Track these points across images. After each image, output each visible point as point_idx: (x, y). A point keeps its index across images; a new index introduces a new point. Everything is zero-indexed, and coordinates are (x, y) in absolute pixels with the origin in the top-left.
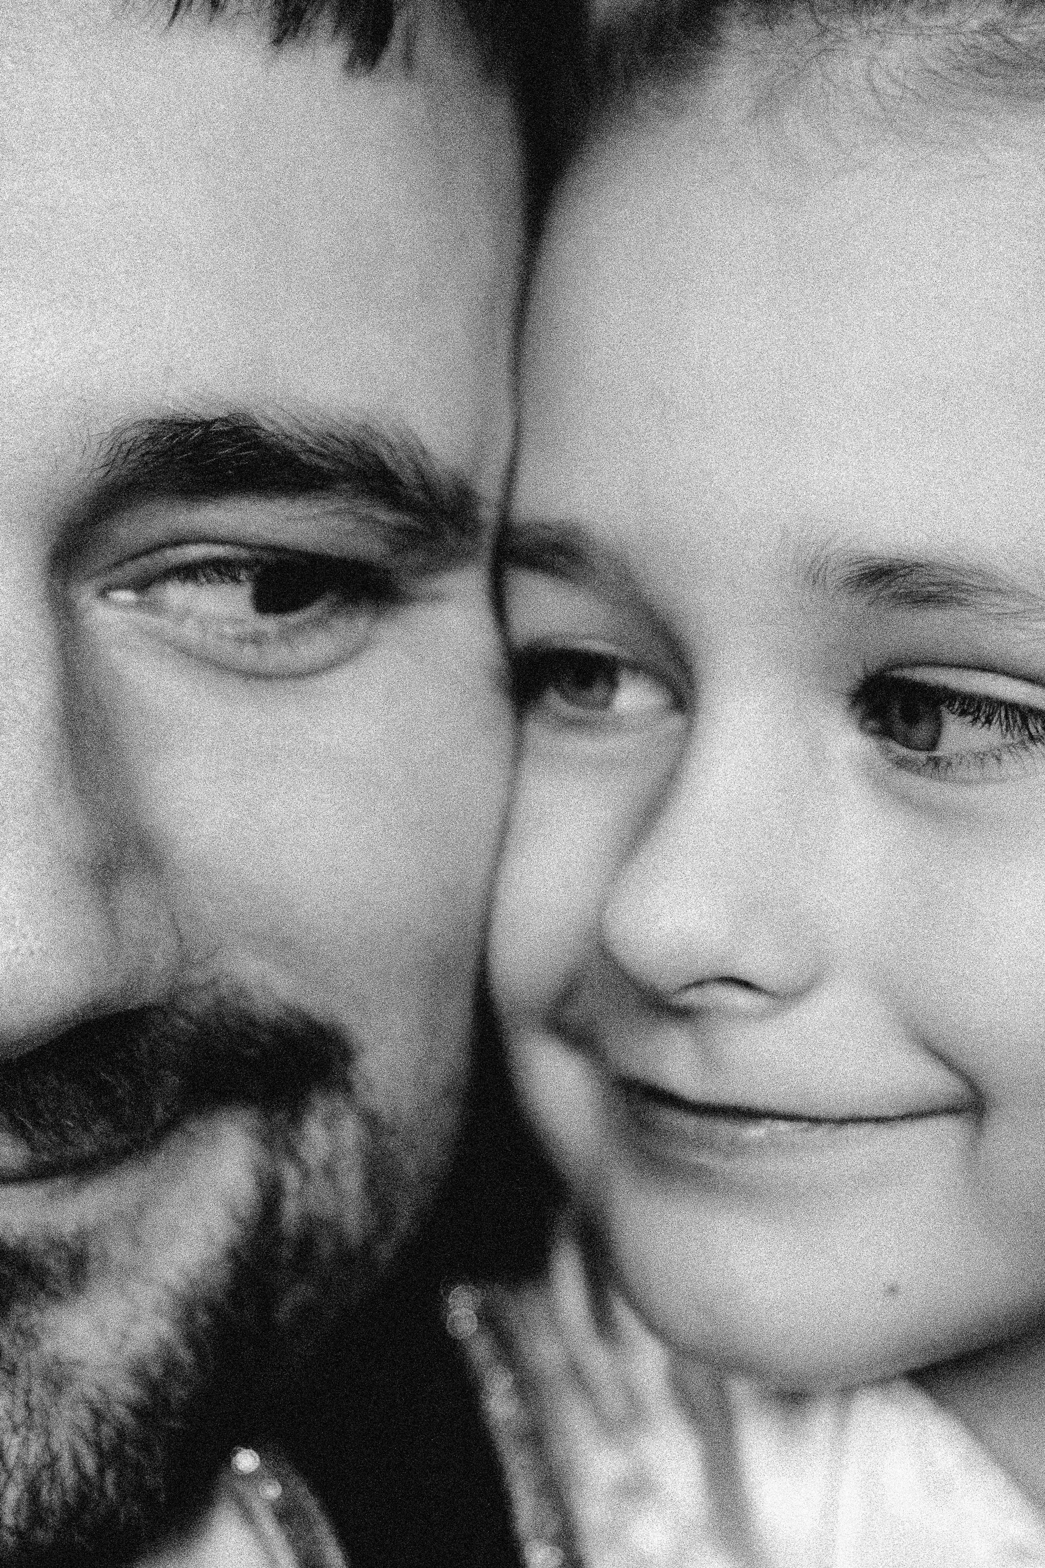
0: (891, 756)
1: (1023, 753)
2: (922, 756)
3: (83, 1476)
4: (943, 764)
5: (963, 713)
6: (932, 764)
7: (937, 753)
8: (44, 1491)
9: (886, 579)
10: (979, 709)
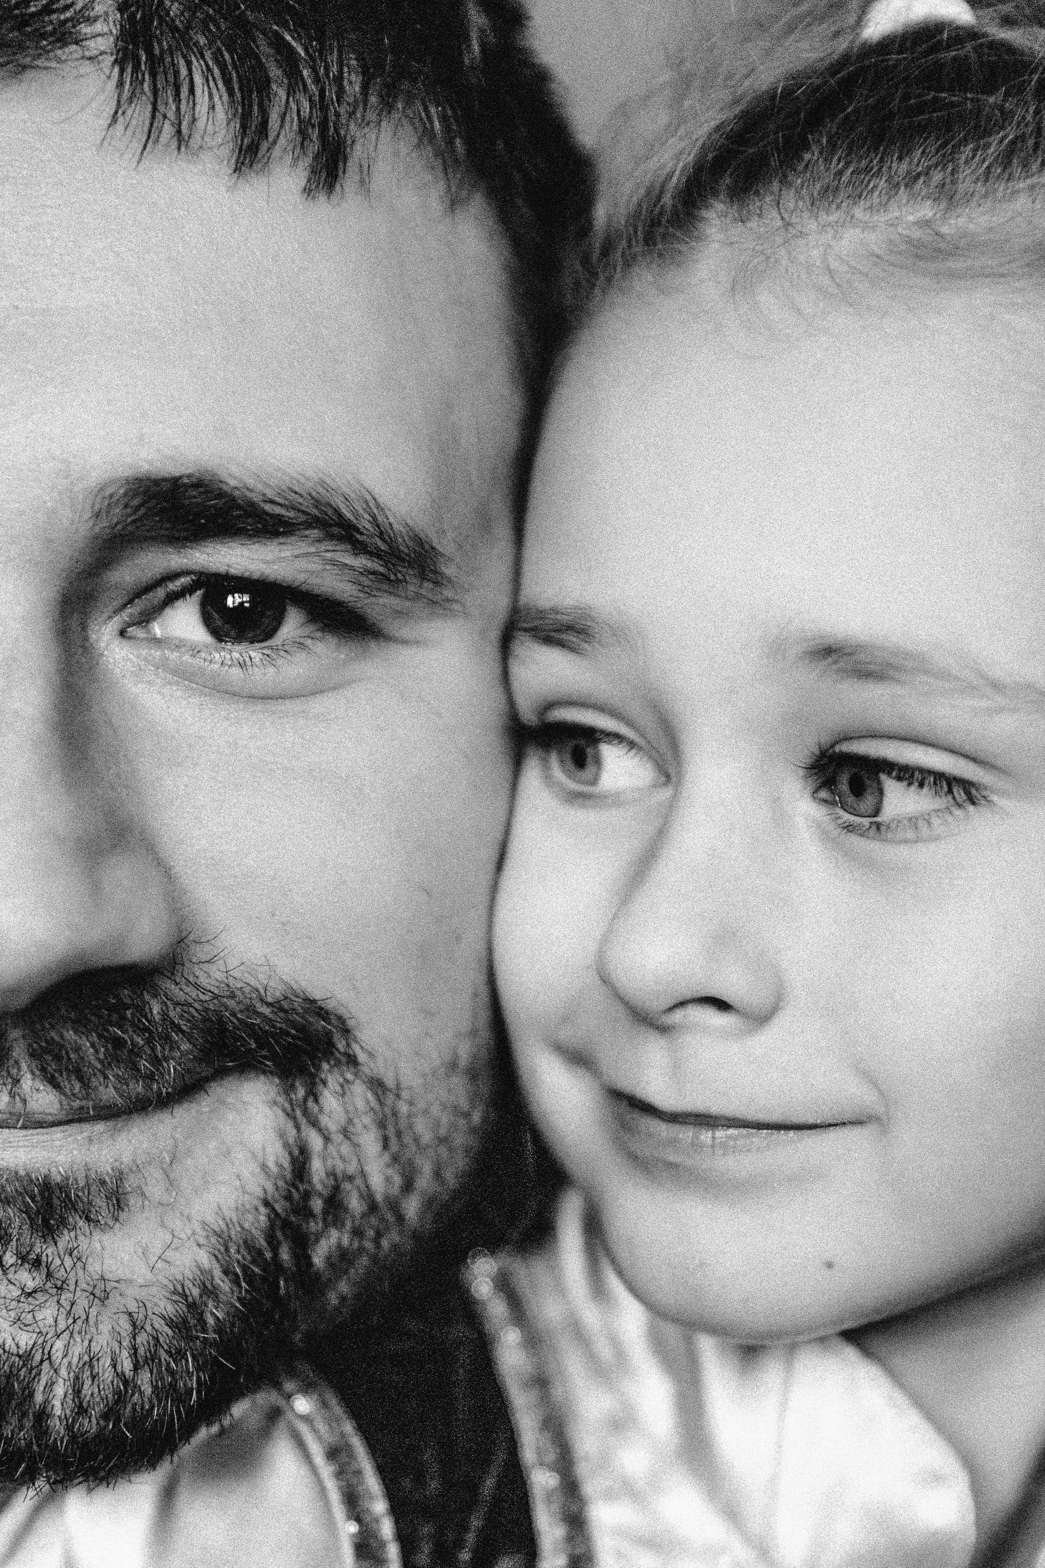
0: (839, 821)
1: (950, 819)
2: (866, 821)
3: (121, 1376)
4: (883, 828)
5: (899, 779)
6: (874, 827)
7: (878, 819)
8: (86, 1387)
9: (834, 656)
10: (912, 776)
